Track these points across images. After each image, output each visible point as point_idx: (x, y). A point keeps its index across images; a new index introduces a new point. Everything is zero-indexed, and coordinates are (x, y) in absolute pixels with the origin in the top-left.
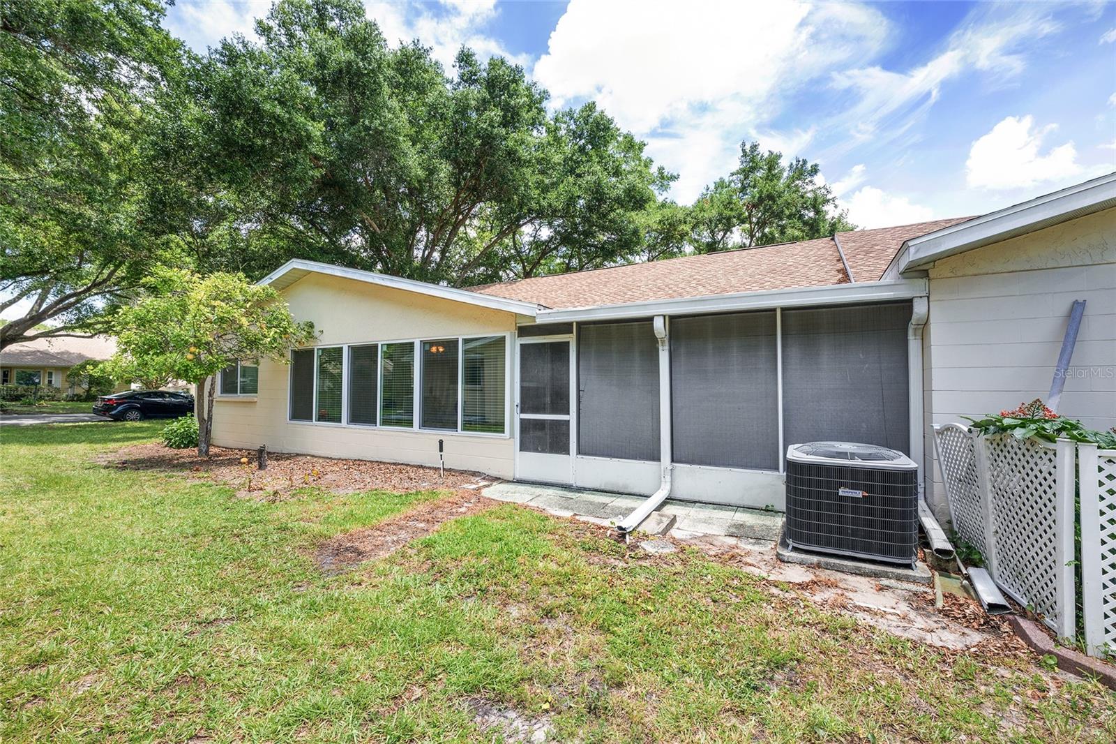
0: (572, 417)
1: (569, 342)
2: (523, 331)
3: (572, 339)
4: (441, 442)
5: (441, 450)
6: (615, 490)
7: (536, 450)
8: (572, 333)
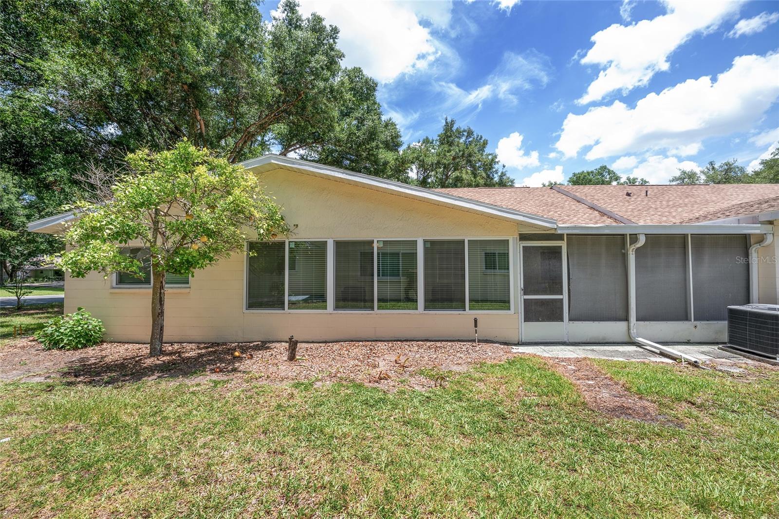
0: (565, 297)
1: (561, 246)
2: (523, 237)
3: (564, 244)
4: (476, 321)
5: (476, 326)
6: (597, 341)
7: (538, 320)
8: (564, 240)
